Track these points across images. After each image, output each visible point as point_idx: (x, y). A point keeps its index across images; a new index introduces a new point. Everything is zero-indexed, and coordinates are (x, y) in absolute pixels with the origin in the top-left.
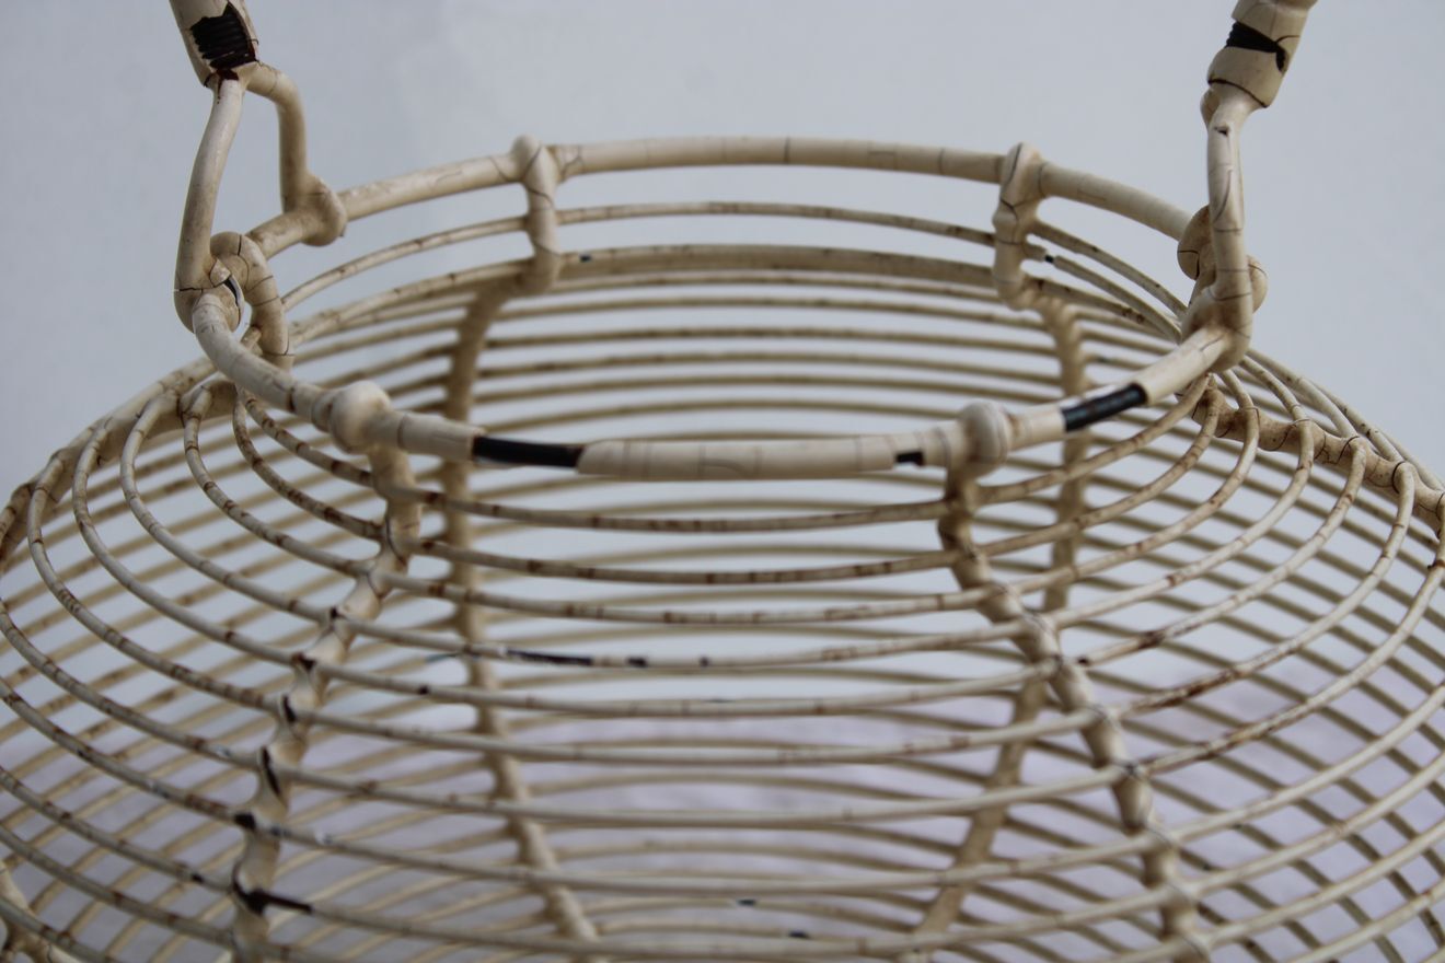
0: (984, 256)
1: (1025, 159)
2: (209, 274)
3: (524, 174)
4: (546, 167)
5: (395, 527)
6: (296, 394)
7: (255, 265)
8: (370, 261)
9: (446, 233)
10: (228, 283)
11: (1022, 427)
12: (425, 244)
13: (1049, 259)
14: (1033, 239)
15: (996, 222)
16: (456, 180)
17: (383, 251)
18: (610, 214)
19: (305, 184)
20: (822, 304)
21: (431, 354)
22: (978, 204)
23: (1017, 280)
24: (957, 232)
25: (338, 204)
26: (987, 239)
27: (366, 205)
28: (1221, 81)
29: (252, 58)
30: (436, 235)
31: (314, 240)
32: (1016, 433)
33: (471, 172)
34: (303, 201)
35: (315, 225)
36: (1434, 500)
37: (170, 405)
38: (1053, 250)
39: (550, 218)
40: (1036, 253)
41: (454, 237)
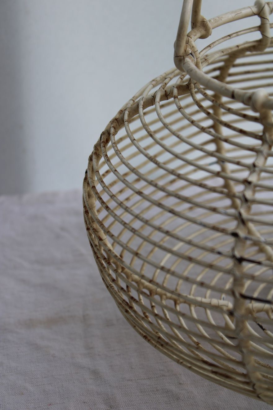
2: (185, 51)
3: (260, 13)
4: (267, 9)
5: (267, 135)
6: (235, 93)
7: (193, 47)
8: (217, 43)
9: (237, 33)
10: (191, 54)
12: (231, 37)
16: (240, 15)
17: (220, 39)
19: (200, 19)
25: (210, 25)
27: (216, 24)
30: (234, 33)
31: (202, 37)
33: (244, 12)
34: (199, 24)
35: (203, 32)
37: (164, 93)
39: (268, 26)
41: (239, 33)
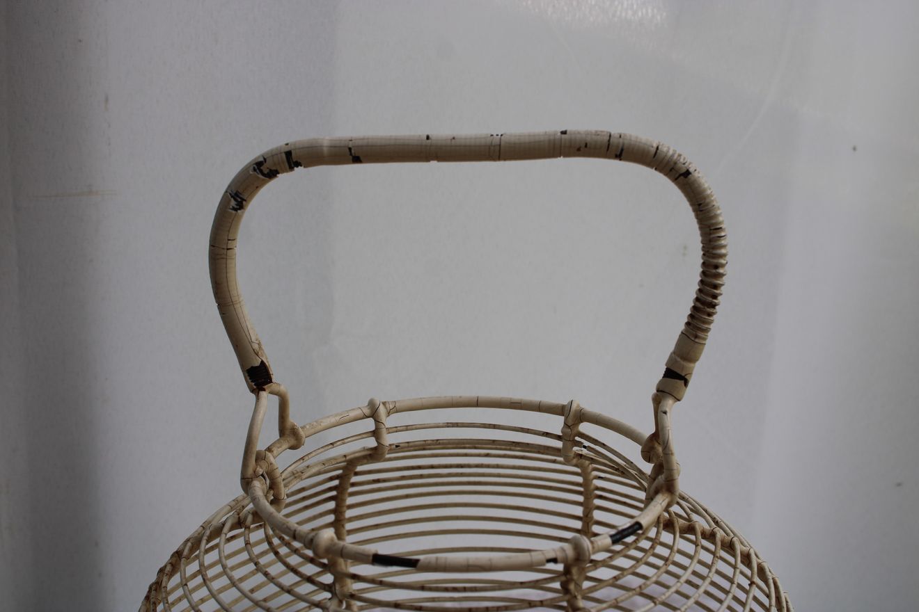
0: (558, 444)
1: (574, 406)
2: (255, 472)
3: (374, 414)
4: (382, 410)
5: (337, 587)
6: (297, 532)
7: (271, 464)
8: (314, 454)
9: (343, 440)
10: (262, 475)
11: (596, 545)
12: (335, 445)
13: (585, 447)
14: (577, 439)
15: (562, 432)
16: (347, 418)
17: (319, 449)
18: (407, 428)
19: (288, 425)
20: (487, 455)
21: (331, 479)
22: (556, 424)
23: (572, 455)
24: (547, 434)
25: (302, 433)
26: (559, 438)
27: (313, 431)
28: (661, 391)
29: (271, 382)
30: (339, 441)
31: (293, 448)
32: (593, 548)
33: (352, 414)
34: (287, 432)
35: (292, 441)
36: (746, 552)
37: (236, 520)
38: (586, 443)
39: (384, 431)
40: (579, 444)
41: (346, 441)
